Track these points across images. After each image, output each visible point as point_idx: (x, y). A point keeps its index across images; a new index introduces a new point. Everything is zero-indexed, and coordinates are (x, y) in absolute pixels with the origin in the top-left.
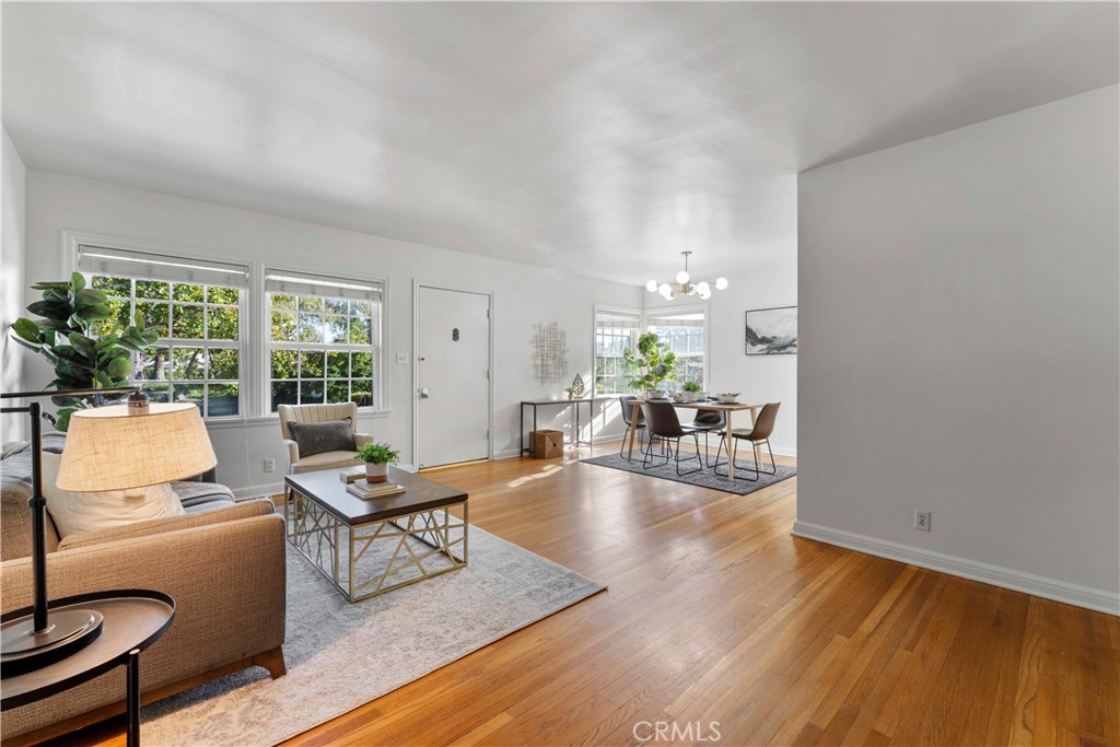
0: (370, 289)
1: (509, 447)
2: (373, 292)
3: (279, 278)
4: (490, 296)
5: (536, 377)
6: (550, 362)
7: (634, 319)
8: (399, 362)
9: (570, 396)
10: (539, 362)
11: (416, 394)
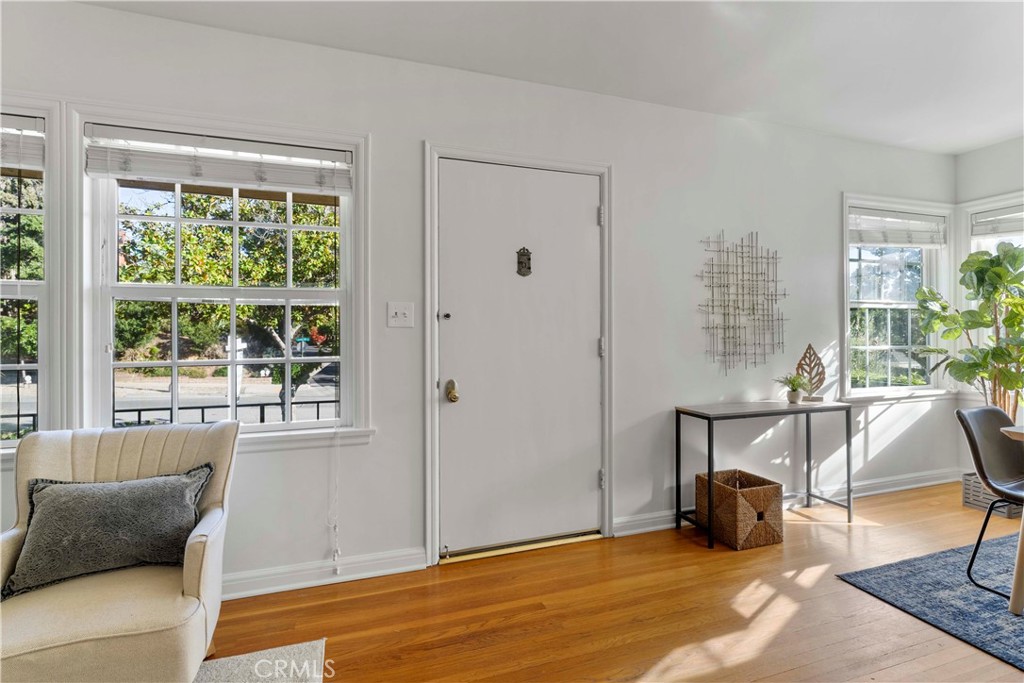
0: (327, 164)
1: (650, 507)
2: (333, 171)
3: (121, 143)
4: (601, 177)
5: (711, 353)
6: (743, 320)
7: (933, 226)
8: (392, 322)
9: (792, 400)
10: (718, 320)
11: (434, 393)
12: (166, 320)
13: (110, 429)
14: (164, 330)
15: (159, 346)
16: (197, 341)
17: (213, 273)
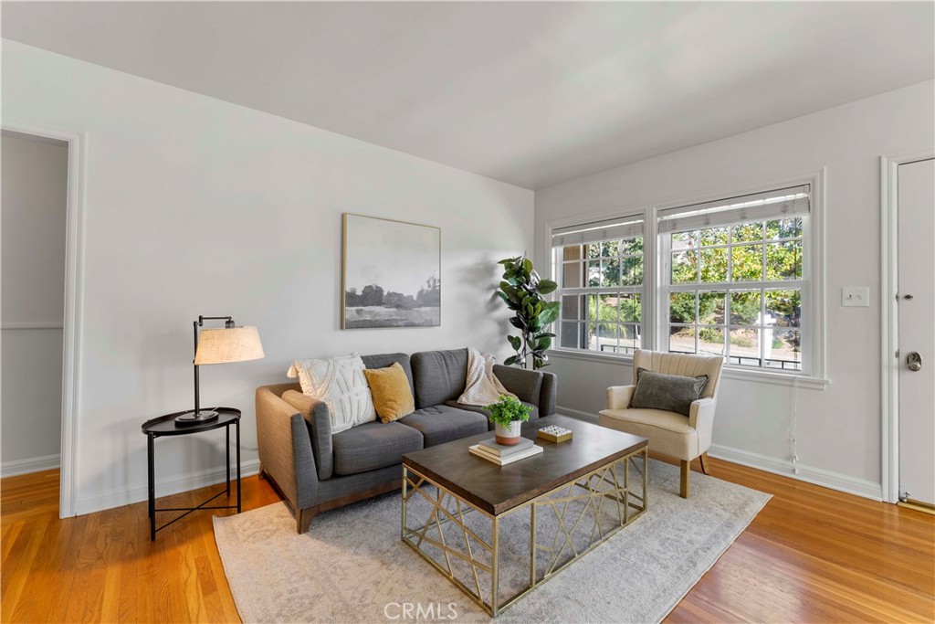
2: (794, 201)
3: (672, 216)
11: (892, 362)
12: (720, 300)
13: (667, 353)
14: (719, 307)
15: (715, 319)
16: (745, 317)
17: (749, 263)
